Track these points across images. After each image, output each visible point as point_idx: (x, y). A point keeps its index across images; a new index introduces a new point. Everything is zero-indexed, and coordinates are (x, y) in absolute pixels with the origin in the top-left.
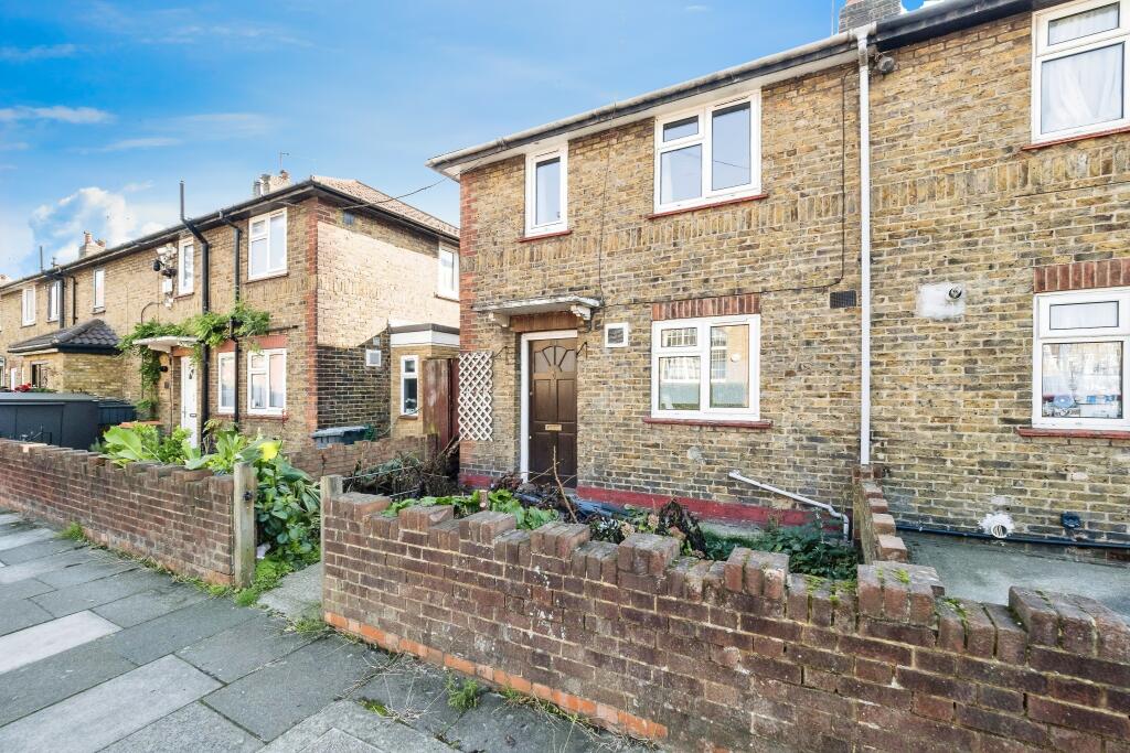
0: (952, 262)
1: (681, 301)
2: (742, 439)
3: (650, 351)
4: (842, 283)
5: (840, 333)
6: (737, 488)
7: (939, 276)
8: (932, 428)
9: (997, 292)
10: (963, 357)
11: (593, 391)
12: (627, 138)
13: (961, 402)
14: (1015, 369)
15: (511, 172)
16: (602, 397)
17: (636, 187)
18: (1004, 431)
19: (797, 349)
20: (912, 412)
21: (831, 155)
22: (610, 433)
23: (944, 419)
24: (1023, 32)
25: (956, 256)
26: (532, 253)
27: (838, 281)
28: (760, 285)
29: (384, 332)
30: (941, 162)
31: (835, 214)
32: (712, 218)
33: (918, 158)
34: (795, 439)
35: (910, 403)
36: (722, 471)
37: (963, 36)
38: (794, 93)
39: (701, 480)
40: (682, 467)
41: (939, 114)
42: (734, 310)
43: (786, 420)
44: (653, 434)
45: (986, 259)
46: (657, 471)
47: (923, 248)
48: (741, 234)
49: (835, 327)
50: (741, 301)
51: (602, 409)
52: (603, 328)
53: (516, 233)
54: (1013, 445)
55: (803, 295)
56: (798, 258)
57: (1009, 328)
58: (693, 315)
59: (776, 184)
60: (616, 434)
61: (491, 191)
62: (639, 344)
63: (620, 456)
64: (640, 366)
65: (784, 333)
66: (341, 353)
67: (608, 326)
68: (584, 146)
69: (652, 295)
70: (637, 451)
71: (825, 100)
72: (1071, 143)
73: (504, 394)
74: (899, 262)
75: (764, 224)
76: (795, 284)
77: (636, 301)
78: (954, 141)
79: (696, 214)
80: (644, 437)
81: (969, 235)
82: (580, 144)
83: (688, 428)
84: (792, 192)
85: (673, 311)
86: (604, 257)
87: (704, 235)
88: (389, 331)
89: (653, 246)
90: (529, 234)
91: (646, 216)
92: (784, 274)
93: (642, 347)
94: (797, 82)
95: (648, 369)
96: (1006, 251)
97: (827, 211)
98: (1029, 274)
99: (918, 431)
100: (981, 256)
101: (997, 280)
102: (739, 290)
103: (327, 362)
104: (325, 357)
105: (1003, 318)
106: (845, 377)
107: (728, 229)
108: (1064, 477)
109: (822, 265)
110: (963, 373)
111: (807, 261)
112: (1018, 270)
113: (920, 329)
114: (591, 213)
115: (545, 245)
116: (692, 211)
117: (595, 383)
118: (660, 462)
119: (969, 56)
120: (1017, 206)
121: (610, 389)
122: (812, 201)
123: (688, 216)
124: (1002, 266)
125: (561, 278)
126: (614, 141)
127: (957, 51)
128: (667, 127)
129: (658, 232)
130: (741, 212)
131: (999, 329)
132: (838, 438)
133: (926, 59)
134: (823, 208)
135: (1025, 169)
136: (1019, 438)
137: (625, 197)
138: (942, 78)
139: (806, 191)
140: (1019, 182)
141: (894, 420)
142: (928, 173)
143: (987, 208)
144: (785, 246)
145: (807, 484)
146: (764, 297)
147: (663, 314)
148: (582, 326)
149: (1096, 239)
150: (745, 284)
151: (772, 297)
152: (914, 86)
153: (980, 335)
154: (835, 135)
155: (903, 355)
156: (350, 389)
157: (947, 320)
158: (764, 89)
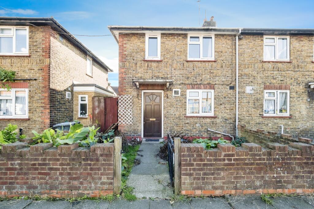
0: (251, 82)
1: (195, 85)
2: (210, 120)
3: (186, 97)
4: (232, 84)
5: (231, 95)
6: (209, 133)
7: (249, 85)
8: (248, 116)
9: (259, 89)
10: (253, 102)
11: (169, 108)
12: (180, 37)
13: (253, 111)
14: (261, 104)
15: (140, 38)
16: (172, 110)
17: (182, 52)
18: (260, 117)
19: (223, 99)
20: (244, 113)
21: (229, 54)
22: (174, 120)
23: (250, 115)
24: (262, 39)
25: (252, 81)
26: (148, 65)
27: (231, 84)
28: (214, 83)
29: (72, 85)
30: (250, 61)
31: (230, 68)
32: (203, 64)
33: (246, 59)
34: (222, 120)
35: (244, 111)
36: (205, 129)
37: (253, 36)
38: (222, 38)
39: (200, 131)
40: (195, 128)
41: (249, 51)
42: (208, 88)
43: (220, 115)
44: (187, 120)
45: (257, 82)
46: (188, 130)
47: (247, 78)
48: (210, 69)
49: (230, 94)
50: (210, 86)
51: (172, 113)
52: (172, 90)
53: (142, 58)
54: (261, 119)
55: (224, 86)
56: (223, 77)
57: (260, 96)
58: (198, 89)
59: (218, 59)
60: (176, 121)
61: (132, 42)
62: (183, 95)
63: (177, 127)
64: (183, 101)
65: (220, 95)
66: (58, 92)
67: (174, 90)
68: (166, 36)
69: (187, 82)
70: (182, 125)
71: (228, 41)
72: (269, 62)
73: (137, 109)
74: (242, 81)
75: (215, 68)
76: (222, 83)
77: (182, 83)
78: (252, 57)
79: (199, 62)
80: (184, 121)
81: (254, 77)
82: (165, 35)
83: (197, 118)
84: (222, 61)
85: (193, 87)
86: (173, 69)
87: (201, 68)
88: (73, 85)
89: (187, 69)
90: (146, 59)
91: (185, 60)
92: (220, 80)
93: (184, 96)
94: (223, 35)
95: (185, 102)
96: (260, 81)
97: (229, 67)
98: (263, 86)
99: (246, 117)
100: (256, 81)
101: (258, 86)
102: (210, 83)
103: (53, 96)
104: (53, 93)
105: (259, 94)
106: (232, 106)
107: (207, 68)
108: (268, 125)
109: (228, 79)
110: (253, 105)
111: (225, 78)
112: (262, 85)
113: (246, 95)
114: (169, 56)
115: (153, 63)
116: (198, 61)
117: (170, 106)
118: (189, 128)
119: (254, 40)
120: (261, 72)
121: (174, 108)
122: (226, 64)
123: (197, 62)
124: (259, 84)
125: (159, 74)
126: (176, 37)
127: (252, 39)
128: (191, 37)
129: (189, 65)
130: (210, 64)
131: (259, 96)
132: (231, 119)
133: (247, 38)
134: (228, 66)
135: (263, 65)
136: (262, 118)
137: (179, 54)
138: (250, 43)
139: (225, 62)
140: (262, 68)
141: (241, 115)
142: (247, 63)
143: (257, 72)
144: (220, 74)
145: (225, 130)
146: (215, 85)
147: (190, 88)
148: (165, 89)
149: (272, 80)
150: (211, 82)
151: (217, 86)
152: (245, 44)
153: (256, 97)
154: (230, 50)
155: (243, 101)
156: (61, 107)
157: (251, 94)
158: (215, 35)
